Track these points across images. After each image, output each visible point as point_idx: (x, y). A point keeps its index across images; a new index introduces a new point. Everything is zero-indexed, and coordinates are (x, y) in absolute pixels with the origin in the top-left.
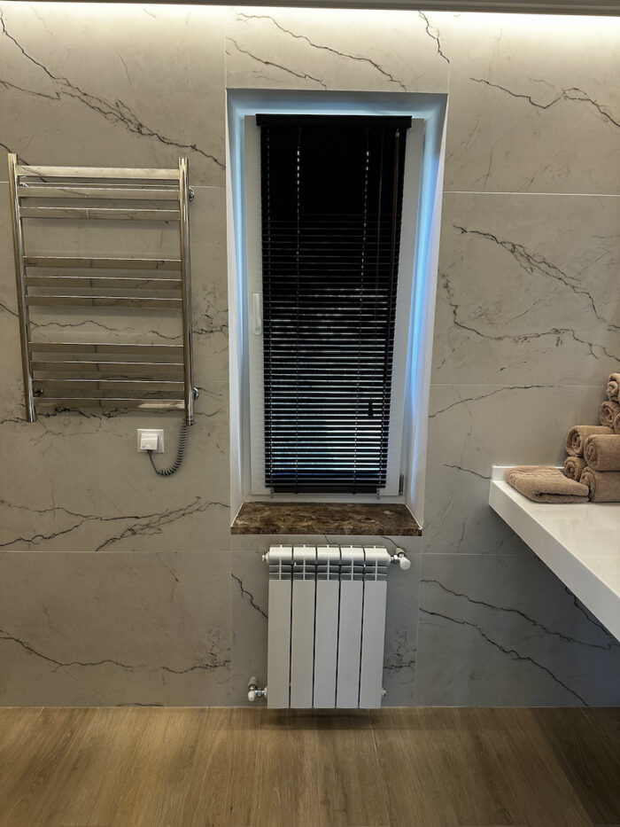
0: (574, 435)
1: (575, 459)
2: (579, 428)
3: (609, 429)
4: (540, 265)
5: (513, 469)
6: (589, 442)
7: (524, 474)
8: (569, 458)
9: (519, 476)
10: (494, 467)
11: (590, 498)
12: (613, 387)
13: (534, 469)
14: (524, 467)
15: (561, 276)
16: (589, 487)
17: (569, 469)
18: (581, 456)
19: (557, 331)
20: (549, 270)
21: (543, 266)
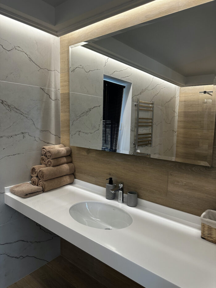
0: (33, 170)
1: (35, 178)
2: (35, 167)
3: (45, 165)
4: (13, 109)
5: (13, 187)
6: (40, 171)
7: (18, 188)
8: (33, 178)
9: (16, 189)
10: (5, 188)
11: (43, 191)
12: (44, 151)
13: (21, 185)
14: (17, 185)
15: (22, 113)
16: (42, 187)
17: (33, 182)
18: (37, 177)
19: (23, 133)
20: (17, 111)
21: (15, 109)
